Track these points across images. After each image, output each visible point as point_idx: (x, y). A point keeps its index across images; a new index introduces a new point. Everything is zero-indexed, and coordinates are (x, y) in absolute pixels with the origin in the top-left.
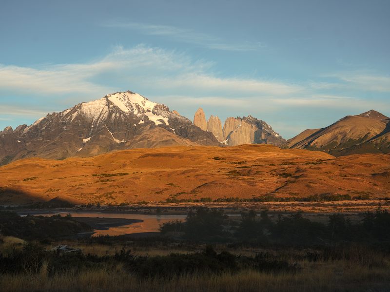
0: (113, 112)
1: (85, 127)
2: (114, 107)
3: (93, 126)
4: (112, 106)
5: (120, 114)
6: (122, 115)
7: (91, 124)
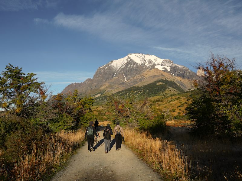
0: (129, 63)
1: (110, 74)
2: (131, 60)
3: (115, 74)
4: (130, 59)
5: (134, 64)
6: (135, 65)
7: (115, 72)
